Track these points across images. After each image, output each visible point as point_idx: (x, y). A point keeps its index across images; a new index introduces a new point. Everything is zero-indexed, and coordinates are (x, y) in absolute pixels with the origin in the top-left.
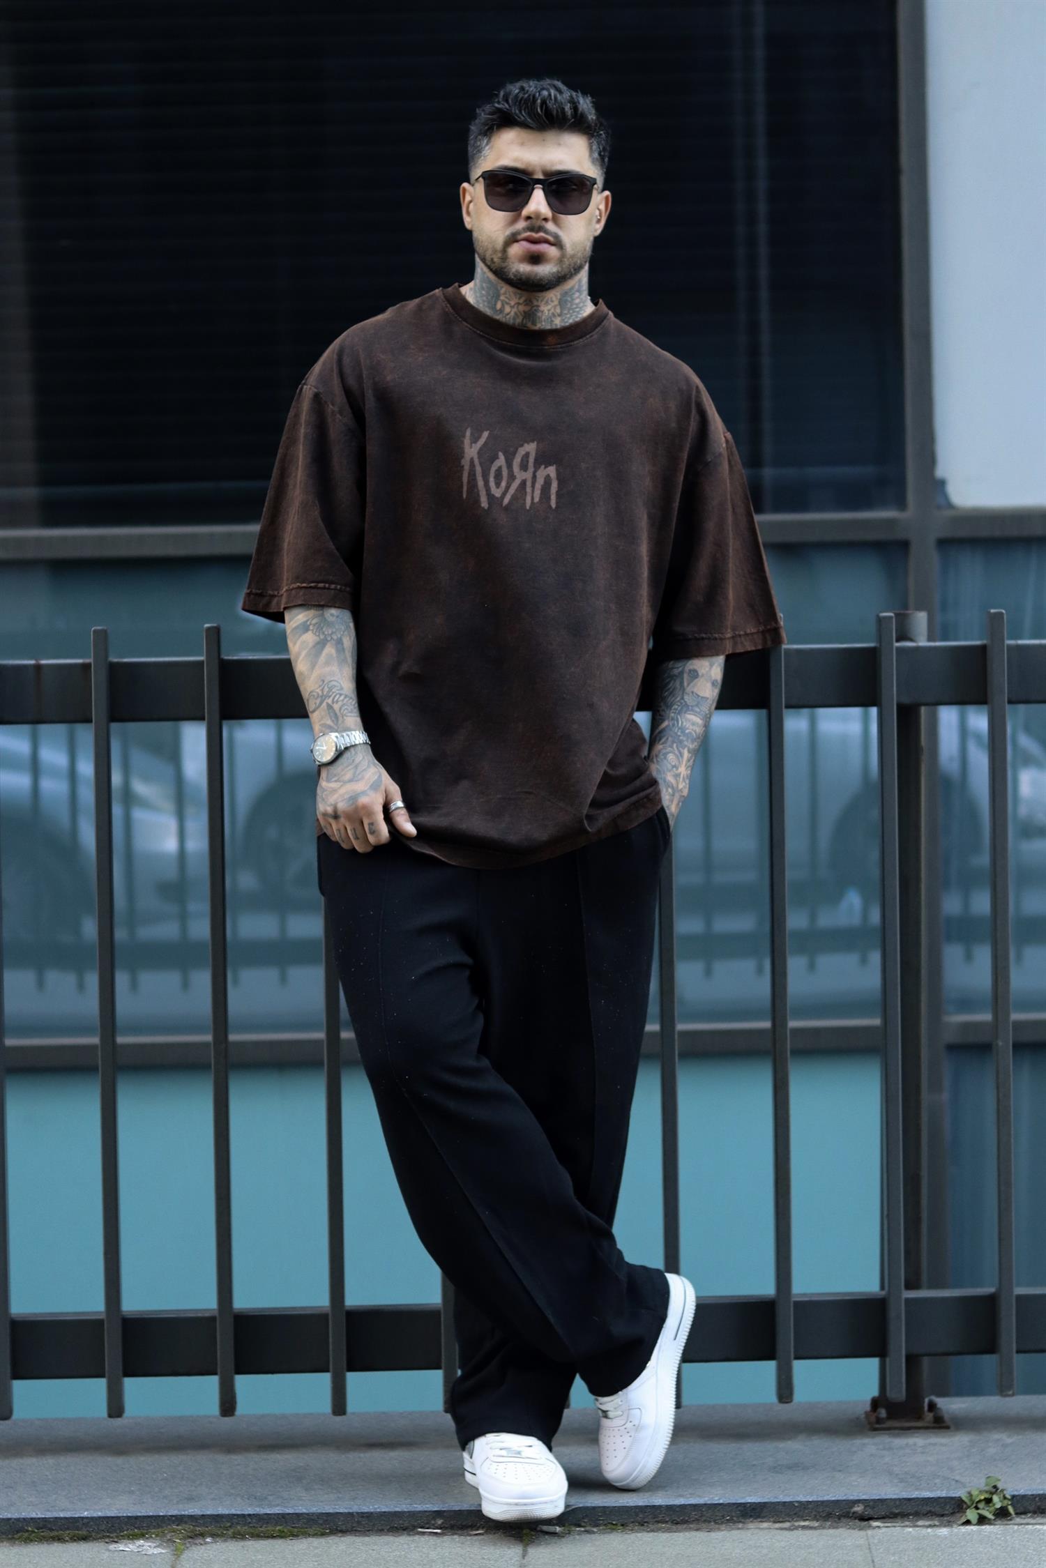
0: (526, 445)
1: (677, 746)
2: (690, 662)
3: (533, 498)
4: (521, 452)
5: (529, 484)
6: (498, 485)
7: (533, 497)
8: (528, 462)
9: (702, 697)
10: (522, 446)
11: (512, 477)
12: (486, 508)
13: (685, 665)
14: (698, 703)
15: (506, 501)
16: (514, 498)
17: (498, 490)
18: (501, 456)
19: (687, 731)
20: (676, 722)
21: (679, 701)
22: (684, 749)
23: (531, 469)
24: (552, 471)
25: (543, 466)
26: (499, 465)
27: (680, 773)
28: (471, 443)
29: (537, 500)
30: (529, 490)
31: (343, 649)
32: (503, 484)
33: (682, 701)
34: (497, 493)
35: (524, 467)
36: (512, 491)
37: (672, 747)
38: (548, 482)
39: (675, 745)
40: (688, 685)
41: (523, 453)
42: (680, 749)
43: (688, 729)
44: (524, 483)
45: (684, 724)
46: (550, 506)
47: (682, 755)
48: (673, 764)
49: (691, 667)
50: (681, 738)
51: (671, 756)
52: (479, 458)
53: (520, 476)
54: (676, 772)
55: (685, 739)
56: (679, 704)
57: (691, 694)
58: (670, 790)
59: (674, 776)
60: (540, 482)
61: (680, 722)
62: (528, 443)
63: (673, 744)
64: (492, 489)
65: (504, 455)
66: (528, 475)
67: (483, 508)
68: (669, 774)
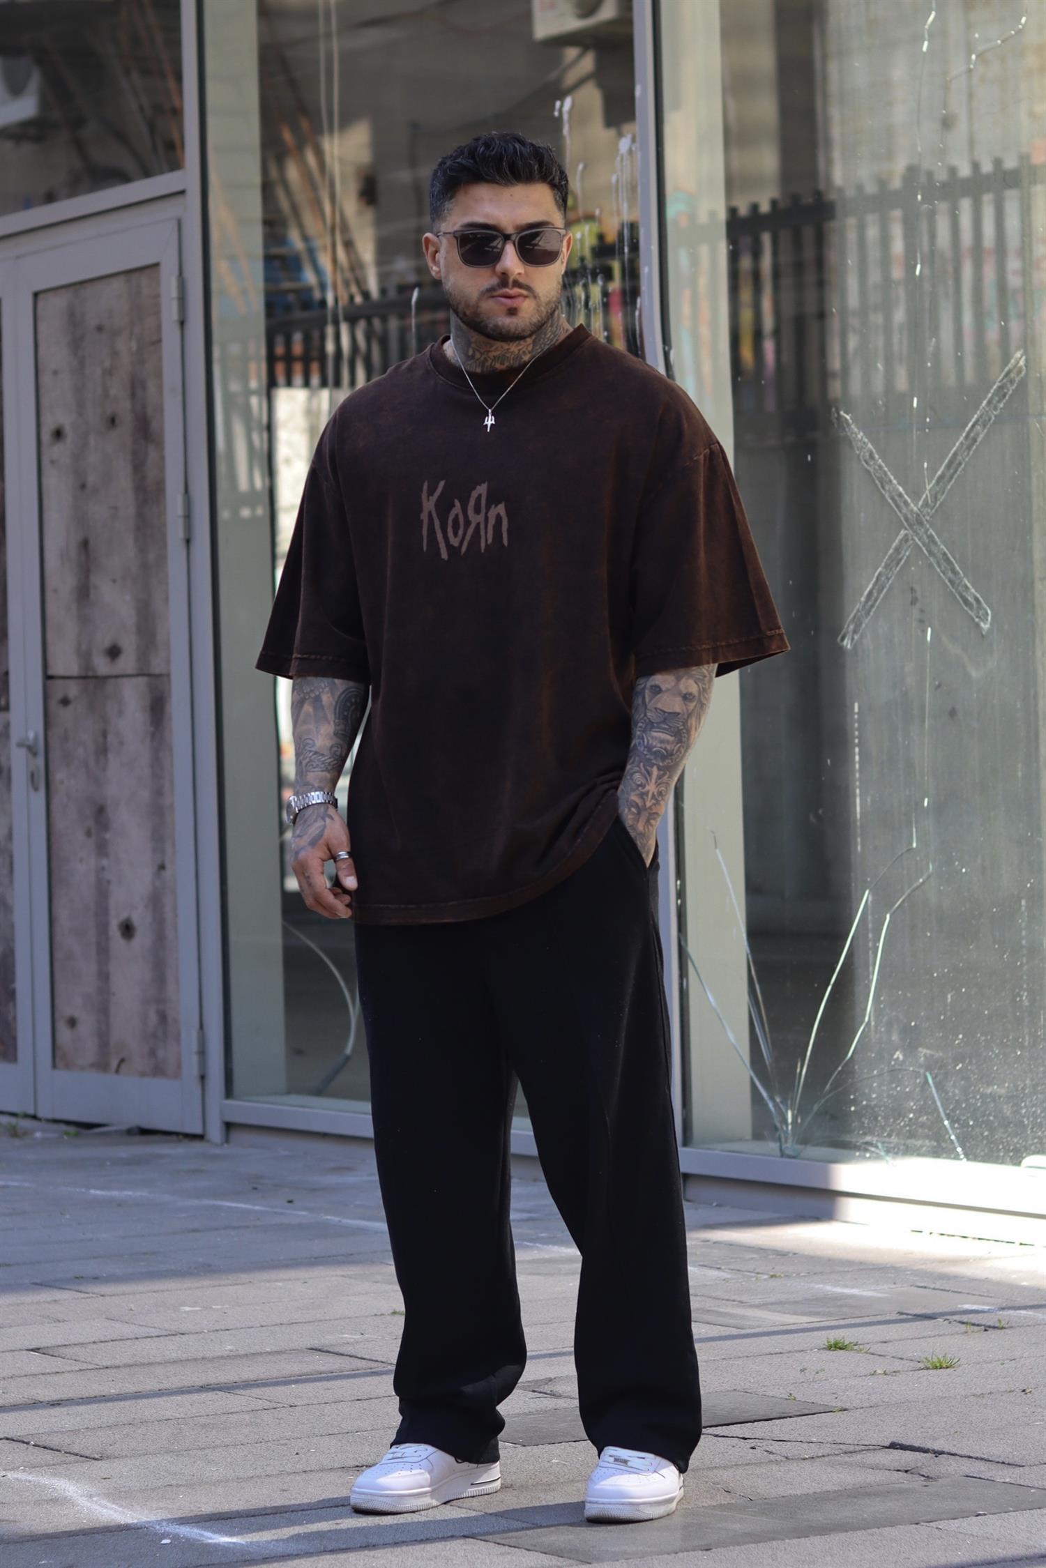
0: (478, 487)
1: (644, 766)
2: (653, 677)
3: (486, 541)
4: (474, 494)
5: (482, 526)
6: (456, 534)
7: (487, 537)
8: (480, 504)
9: (670, 713)
10: (475, 488)
11: (468, 523)
12: (446, 559)
13: (646, 682)
14: (665, 719)
15: (464, 549)
16: (470, 544)
17: (456, 539)
18: (457, 503)
19: (654, 749)
20: (641, 741)
21: (642, 719)
22: (652, 767)
23: (483, 511)
24: (501, 509)
25: (493, 506)
26: (456, 512)
27: (648, 792)
28: (428, 497)
29: (490, 541)
30: (482, 533)
31: (322, 707)
32: (461, 532)
33: (645, 718)
34: (455, 542)
35: (477, 510)
36: (468, 538)
37: (638, 766)
38: (499, 518)
39: (642, 764)
40: (650, 701)
41: (476, 495)
42: (649, 768)
43: (655, 747)
44: (478, 525)
45: (650, 742)
46: (503, 545)
47: (650, 774)
48: (639, 783)
49: (653, 683)
50: (648, 757)
51: (637, 776)
52: (436, 510)
53: (475, 519)
54: (643, 791)
55: (652, 757)
56: (643, 721)
57: (654, 710)
58: (633, 810)
59: (638, 795)
60: (492, 521)
61: (646, 740)
62: (480, 485)
63: (639, 764)
64: (451, 540)
65: (460, 501)
66: (481, 518)
67: (444, 559)
68: (632, 794)
